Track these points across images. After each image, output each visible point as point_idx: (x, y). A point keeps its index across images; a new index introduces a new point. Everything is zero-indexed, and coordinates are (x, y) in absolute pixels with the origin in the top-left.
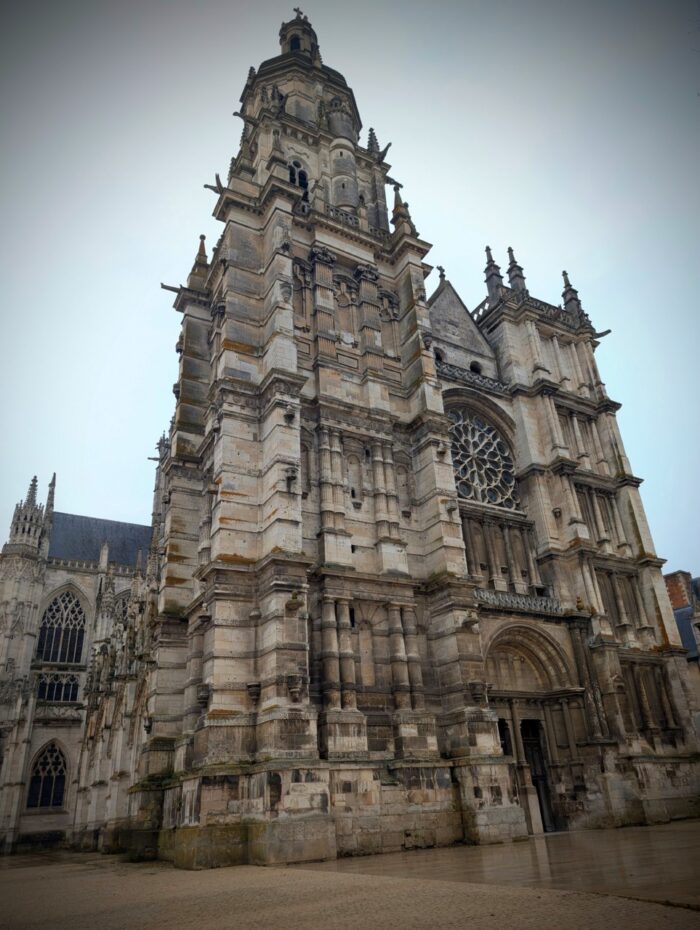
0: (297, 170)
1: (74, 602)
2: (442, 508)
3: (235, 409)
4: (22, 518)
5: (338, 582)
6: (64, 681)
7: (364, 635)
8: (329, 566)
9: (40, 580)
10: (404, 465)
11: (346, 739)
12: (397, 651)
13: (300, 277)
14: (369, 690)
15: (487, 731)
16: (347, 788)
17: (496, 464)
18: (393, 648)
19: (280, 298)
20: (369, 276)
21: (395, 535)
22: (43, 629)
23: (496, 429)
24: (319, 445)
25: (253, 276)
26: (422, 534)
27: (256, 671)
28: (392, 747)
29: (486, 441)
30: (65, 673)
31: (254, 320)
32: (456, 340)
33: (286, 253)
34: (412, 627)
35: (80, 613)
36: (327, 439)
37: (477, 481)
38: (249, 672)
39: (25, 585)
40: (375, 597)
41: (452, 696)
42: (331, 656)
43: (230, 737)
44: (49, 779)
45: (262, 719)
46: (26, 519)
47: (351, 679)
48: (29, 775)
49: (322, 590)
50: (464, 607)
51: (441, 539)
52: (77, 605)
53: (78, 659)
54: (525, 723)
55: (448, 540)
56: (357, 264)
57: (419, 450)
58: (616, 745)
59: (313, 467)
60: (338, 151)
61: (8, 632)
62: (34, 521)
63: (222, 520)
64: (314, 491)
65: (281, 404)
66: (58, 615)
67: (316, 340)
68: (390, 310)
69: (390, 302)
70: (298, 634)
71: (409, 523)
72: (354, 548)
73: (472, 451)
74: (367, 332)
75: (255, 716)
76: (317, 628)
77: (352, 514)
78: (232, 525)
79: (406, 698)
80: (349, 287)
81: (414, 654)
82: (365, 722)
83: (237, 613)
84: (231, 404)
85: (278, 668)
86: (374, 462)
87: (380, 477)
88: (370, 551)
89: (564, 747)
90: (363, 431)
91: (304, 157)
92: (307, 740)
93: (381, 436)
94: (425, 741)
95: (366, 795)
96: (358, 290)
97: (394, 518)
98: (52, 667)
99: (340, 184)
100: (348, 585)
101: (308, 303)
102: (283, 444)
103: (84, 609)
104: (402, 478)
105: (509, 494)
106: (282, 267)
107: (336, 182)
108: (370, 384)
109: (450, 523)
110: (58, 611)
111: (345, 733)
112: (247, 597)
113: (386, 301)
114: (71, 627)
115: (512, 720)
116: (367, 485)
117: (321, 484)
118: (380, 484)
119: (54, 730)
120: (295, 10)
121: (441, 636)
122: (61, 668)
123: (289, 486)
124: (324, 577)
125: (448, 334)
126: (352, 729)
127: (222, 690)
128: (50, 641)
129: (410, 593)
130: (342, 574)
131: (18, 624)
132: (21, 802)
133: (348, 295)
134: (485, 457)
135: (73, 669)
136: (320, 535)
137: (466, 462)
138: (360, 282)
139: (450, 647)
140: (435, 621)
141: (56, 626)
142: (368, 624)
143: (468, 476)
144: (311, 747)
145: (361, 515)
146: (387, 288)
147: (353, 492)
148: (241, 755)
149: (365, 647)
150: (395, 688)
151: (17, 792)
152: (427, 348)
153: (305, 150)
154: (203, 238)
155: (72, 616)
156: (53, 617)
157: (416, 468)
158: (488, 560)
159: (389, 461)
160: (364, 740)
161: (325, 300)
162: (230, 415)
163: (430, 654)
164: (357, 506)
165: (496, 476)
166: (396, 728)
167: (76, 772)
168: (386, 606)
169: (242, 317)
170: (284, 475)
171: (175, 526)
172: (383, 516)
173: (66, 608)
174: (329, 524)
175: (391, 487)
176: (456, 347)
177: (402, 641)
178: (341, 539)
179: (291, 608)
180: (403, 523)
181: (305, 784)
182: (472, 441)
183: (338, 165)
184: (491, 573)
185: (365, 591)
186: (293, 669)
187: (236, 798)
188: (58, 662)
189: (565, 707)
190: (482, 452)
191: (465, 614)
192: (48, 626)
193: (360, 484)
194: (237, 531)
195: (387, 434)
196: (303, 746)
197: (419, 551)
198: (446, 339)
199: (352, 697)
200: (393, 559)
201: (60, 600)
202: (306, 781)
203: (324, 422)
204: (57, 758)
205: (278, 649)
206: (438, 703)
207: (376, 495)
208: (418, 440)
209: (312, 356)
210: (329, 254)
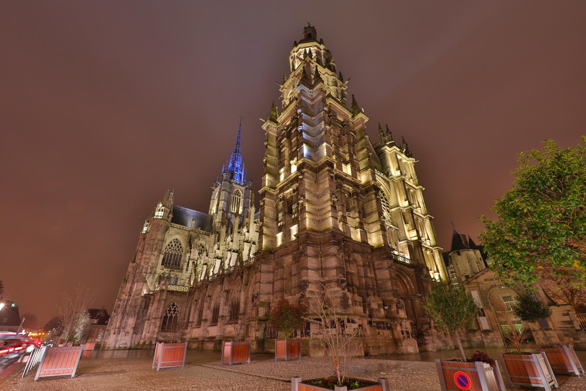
2: (379, 219)
3: (308, 170)
5: (348, 243)
6: (173, 276)
12: (367, 273)
15: (402, 309)
19: (325, 129)
20: (347, 126)
21: (363, 228)
22: (165, 253)
26: (370, 229)
27: (323, 276)
28: (367, 312)
30: (173, 273)
34: (371, 264)
36: (340, 186)
38: (320, 276)
40: (360, 251)
41: (386, 293)
43: (316, 302)
44: (171, 317)
47: (355, 283)
48: (163, 316)
50: (390, 258)
53: (178, 267)
55: (382, 232)
56: (343, 122)
57: (368, 195)
61: (153, 252)
65: (328, 170)
66: (172, 248)
68: (353, 141)
69: (353, 138)
70: (341, 263)
75: (324, 294)
77: (347, 218)
78: (310, 216)
79: (372, 293)
80: (341, 130)
81: (372, 275)
82: (361, 301)
84: (307, 168)
85: (336, 276)
86: (354, 198)
87: (356, 204)
92: (349, 306)
93: (355, 188)
94: (380, 310)
96: (344, 131)
102: (331, 186)
105: (389, 217)
106: (325, 117)
108: (351, 167)
109: (382, 226)
110: (172, 246)
111: (356, 304)
112: (317, 245)
114: (177, 254)
116: (351, 207)
118: (357, 207)
119: (175, 297)
120: (308, 23)
121: (380, 269)
122: (171, 270)
123: (334, 203)
124: (344, 241)
126: (359, 304)
127: (312, 283)
128: (167, 259)
129: (370, 251)
130: (350, 240)
131: (157, 249)
132: (159, 327)
135: (177, 271)
138: (344, 128)
139: (385, 273)
140: (377, 263)
141: (170, 253)
142: (355, 262)
145: (350, 218)
147: (347, 209)
150: (368, 288)
151: (158, 323)
155: (177, 249)
156: (170, 249)
157: (367, 202)
159: (359, 198)
160: (362, 308)
161: (335, 133)
163: (376, 276)
164: (349, 215)
166: (370, 304)
167: (183, 315)
168: (362, 255)
170: (331, 198)
171: (266, 215)
172: (359, 220)
173: (175, 245)
174: (342, 220)
177: (369, 270)
181: (352, 324)
185: (356, 248)
186: (341, 276)
191: (390, 261)
192: (167, 252)
193: (349, 206)
194: (312, 219)
195: (357, 188)
196: (348, 308)
199: (356, 290)
202: (352, 323)
203: (338, 180)
204: (175, 308)
207: (355, 211)
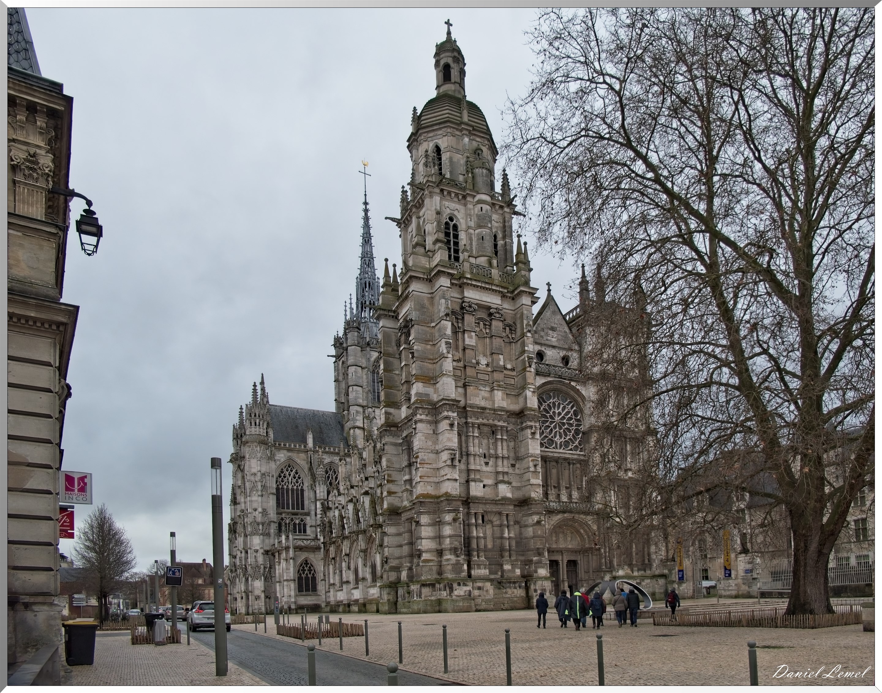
0: (452, 224)
1: (294, 471)
2: (531, 464)
3: (423, 417)
4: (253, 415)
5: (477, 505)
6: (297, 522)
7: (489, 527)
8: (472, 497)
9: (271, 458)
10: (514, 437)
11: (479, 571)
12: (504, 533)
13: (455, 324)
14: (490, 550)
15: (543, 567)
16: (479, 588)
17: (571, 425)
18: (502, 533)
19: (445, 351)
20: (497, 315)
21: (506, 479)
22: (277, 489)
23: (574, 402)
24: (467, 432)
25: (428, 329)
26: (521, 476)
27: (440, 544)
28: (500, 573)
29: (566, 410)
30: (297, 517)
31: (430, 359)
32: (554, 341)
33: (448, 319)
34: (512, 523)
35: (299, 478)
36: (471, 429)
37: (558, 437)
38: (437, 544)
39: (264, 461)
40: (494, 510)
41: (529, 553)
42: (473, 537)
43: (431, 570)
44: (307, 578)
45: (444, 563)
46: (255, 416)
47: (482, 546)
48: (297, 576)
49: (469, 508)
50: (537, 513)
51: (529, 480)
52: (297, 473)
53: (303, 508)
54: (569, 562)
55: (533, 481)
56: (489, 308)
57: (522, 429)
58: (612, 571)
59: (464, 445)
60: (479, 206)
61: (260, 493)
62: (261, 417)
63: (421, 477)
64: (465, 458)
65: (447, 418)
66: (285, 480)
67: (465, 367)
68: (510, 336)
69: (510, 329)
70: (458, 530)
71: (514, 470)
72: (484, 486)
73: (557, 419)
74: (495, 356)
75: (441, 561)
76: (467, 525)
77: (485, 468)
78: (426, 479)
79: (507, 554)
80: (485, 325)
81: (512, 535)
82: (488, 563)
83: (430, 519)
84: (421, 415)
85: (450, 544)
86: (496, 439)
87: (500, 448)
88: (492, 487)
89: (587, 572)
90: (491, 422)
91: (456, 213)
92: (463, 571)
93: (500, 423)
94: (515, 571)
95: (487, 591)
96: (490, 325)
97: (506, 470)
98: (288, 513)
99: (481, 237)
100: (481, 506)
101: (460, 343)
102: (449, 440)
103: (301, 476)
104: (512, 444)
105: (577, 443)
106: (445, 329)
107: (478, 234)
108: (496, 392)
109: (535, 472)
110: (285, 477)
111: (479, 568)
112: (434, 512)
113: (508, 328)
114: (295, 487)
115: (562, 560)
116: (492, 452)
117: (468, 455)
118: (499, 451)
119: (306, 553)
121: (526, 526)
122: (294, 514)
123: (452, 462)
124: (469, 503)
125: (549, 338)
126: (482, 567)
127: (426, 552)
128: (283, 497)
129: (511, 507)
130: (478, 500)
131: (264, 487)
132: (295, 589)
133: (484, 330)
134: (565, 421)
135: (301, 514)
136: (468, 481)
137: (552, 426)
138: (491, 320)
139: (530, 531)
140: (524, 519)
141: (285, 487)
142: (491, 522)
143: (553, 435)
144: (465, 574)
145: (489, 469)
146: (509, 321)
147: (485, 455)
148: (435, 576)
149: (489, 532)
150: (502, 550)
151: (292, 585)
152: (530, 366)
153: (458, 206)
154: (386, 260)
155: (294, 480)
156: (283, 481)
157: (520, 438)
158: (559, 483)
159: (505, 437)
160: (487, 571)
161: (470, 340)
162: (421, 421)
163: (521, 533)
164: (487, 464)
165: (570, 432)
166: (502, 565)
167: (322, 575)
168: (500, 513)
169: (423, 359)
170: (449, 457)
171: (389, 464)
172: (500, 469)
173: (290, 475)
174: (472, 476)
175: (505, 452)
176: (554, 347)
177: (507, 529)
178: (478, 483)
179: (455, 520)
180: (511, 471)
181: (462, 587)
182: (557, 412)
183: (478, 219)
184: (559, 490)
185: (489, 508)
186: (456, 544)
187: (435, 591)
188: (291, 510)
189: (590, 555)
190: (563, 418)
191: (538, 517)
192: (280, 487)
193: (489, 451)
194: (428, 482)
195: (504, 422)
196: (461, 573)
197: (519, 484)
198: (547, 342)
199: (482, 554)
200: (504, 491)
201: (285, 470)
203: (469, 420)
204: (310, 567)
205: (450, 536)
206: (523, 555)
207: (497, 457)
208: (522, 423)
209: (463, 377)
210: (473, 305)
